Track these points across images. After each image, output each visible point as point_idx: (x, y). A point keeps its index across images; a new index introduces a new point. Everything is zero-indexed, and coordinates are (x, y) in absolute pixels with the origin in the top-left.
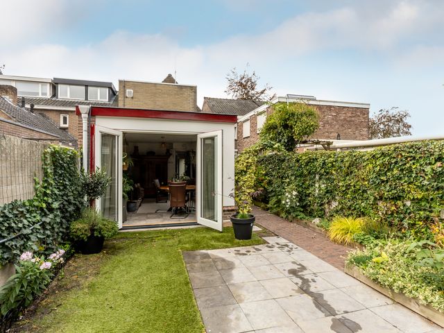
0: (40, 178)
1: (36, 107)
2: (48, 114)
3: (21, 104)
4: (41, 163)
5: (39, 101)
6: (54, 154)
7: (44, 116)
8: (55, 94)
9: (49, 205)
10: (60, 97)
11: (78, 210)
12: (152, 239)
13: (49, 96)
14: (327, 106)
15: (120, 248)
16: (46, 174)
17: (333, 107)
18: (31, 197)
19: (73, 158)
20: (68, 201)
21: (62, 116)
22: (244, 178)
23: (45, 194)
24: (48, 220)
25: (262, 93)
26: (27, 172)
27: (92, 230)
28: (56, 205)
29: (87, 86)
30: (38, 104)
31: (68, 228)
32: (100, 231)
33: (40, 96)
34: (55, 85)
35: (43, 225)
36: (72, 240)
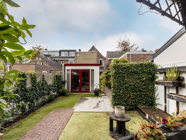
0: (54, 80)
1: (55, 59)
2: (58, 61)
3: (51, 59)
4: (54, 78)
5: (56, 57)
6: (56, 76)
7: (57, 62)
8: (60, 55)
9: (55, 85)
10: (62, 56)
11: (61, 87)
12: (76, 95)
13: (58, 56)
14: (147, 54)
15: (69, 96)
16: (55, 80)
17: (150, 54)
18: (52, 84)
19: (60, 76)
20: (59, 85)
21: (62, 61)
22: (102, 81)
23: (55, 83)
24: (55, 88)
25: (132, 47)
26: (52, 79)
27: (63, 91)
28: (56, 86)
29: (69, 52)
30: (56, 58)
31: (59, 91)
32: (64, 91)
33: (56, 56)
34: (60, 52)
35: (54, 89)
36: (59, 93)
